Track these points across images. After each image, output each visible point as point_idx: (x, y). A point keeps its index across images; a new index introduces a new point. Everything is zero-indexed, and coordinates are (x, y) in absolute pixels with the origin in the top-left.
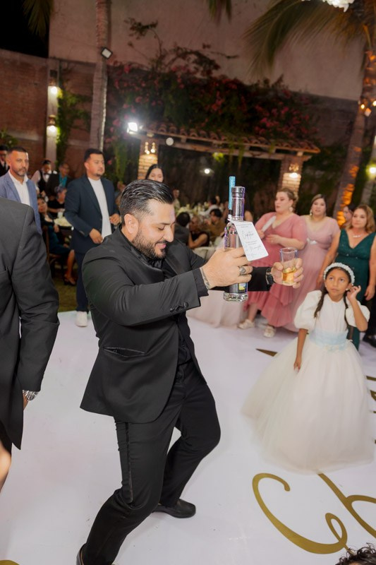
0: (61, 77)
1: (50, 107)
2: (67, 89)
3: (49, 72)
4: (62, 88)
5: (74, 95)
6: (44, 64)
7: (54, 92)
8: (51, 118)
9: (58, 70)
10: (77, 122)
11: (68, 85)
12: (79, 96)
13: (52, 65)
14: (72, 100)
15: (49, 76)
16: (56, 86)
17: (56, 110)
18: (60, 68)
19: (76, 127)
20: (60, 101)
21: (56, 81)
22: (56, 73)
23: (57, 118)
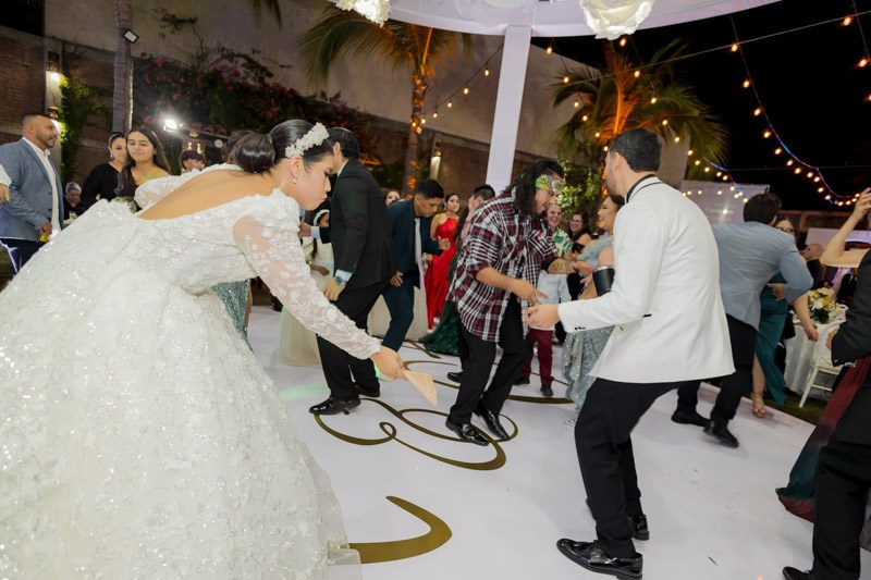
0: (66, 60)
1: (49, 96)
2: (75, 77)
3: (46, 54)
4: (66, 74)
5: (86, 86)
6: (38, 43)
7: (55, 79)
8: (52, 110)
9: (60, 53)
10: (91, 118)
11: (77, 73)
12: (92, 88)
13: (49, 46)
14: (81, 92)
15: (46, 59)
16: (58, 71)
17: (59, 101)
18: (64, 51)
19: (90, 125)
20: (64, 89)
21: (58, 66)
22: (57, 56)
23: (61, 111)
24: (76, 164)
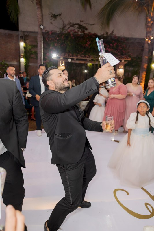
0: (24, 38)
1: (21, 51)
2: (27, 43)
3: (20, 37)
4: (25, 42)
5: (30, 45)
6: (17, 34)
7: (22, 45)
8: (21, 55)
9: (23, 36)
10: (32, 56)
11: (27, 41)
12: (32, 45)
13: (20, 34)
14: (29, 47)
15: (20, 39)
16: (23, 42)
17: (23, 52)
18: (24, 35)
19: (32, 58)
20: (25, 48)
21: (23, 40)
22: (22, 37)
23: (24, 55)
24: (28, 71)
